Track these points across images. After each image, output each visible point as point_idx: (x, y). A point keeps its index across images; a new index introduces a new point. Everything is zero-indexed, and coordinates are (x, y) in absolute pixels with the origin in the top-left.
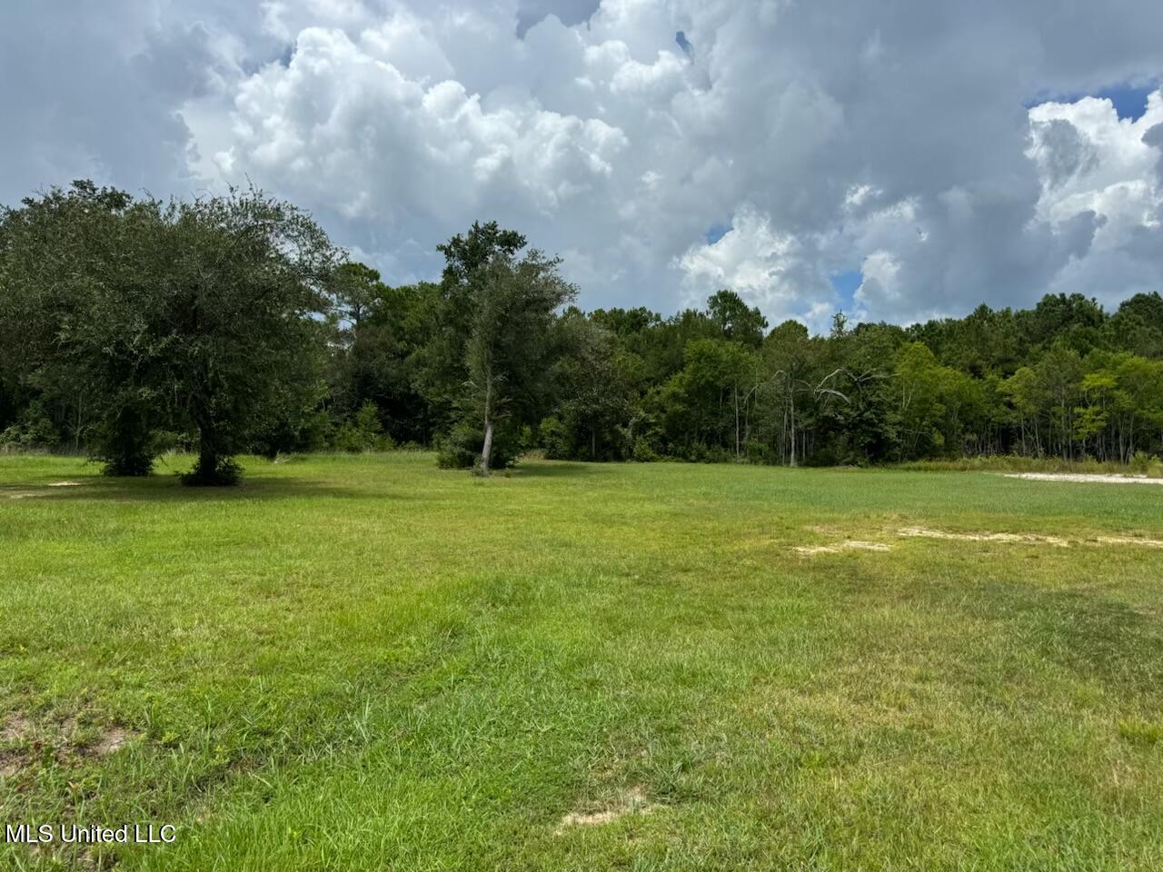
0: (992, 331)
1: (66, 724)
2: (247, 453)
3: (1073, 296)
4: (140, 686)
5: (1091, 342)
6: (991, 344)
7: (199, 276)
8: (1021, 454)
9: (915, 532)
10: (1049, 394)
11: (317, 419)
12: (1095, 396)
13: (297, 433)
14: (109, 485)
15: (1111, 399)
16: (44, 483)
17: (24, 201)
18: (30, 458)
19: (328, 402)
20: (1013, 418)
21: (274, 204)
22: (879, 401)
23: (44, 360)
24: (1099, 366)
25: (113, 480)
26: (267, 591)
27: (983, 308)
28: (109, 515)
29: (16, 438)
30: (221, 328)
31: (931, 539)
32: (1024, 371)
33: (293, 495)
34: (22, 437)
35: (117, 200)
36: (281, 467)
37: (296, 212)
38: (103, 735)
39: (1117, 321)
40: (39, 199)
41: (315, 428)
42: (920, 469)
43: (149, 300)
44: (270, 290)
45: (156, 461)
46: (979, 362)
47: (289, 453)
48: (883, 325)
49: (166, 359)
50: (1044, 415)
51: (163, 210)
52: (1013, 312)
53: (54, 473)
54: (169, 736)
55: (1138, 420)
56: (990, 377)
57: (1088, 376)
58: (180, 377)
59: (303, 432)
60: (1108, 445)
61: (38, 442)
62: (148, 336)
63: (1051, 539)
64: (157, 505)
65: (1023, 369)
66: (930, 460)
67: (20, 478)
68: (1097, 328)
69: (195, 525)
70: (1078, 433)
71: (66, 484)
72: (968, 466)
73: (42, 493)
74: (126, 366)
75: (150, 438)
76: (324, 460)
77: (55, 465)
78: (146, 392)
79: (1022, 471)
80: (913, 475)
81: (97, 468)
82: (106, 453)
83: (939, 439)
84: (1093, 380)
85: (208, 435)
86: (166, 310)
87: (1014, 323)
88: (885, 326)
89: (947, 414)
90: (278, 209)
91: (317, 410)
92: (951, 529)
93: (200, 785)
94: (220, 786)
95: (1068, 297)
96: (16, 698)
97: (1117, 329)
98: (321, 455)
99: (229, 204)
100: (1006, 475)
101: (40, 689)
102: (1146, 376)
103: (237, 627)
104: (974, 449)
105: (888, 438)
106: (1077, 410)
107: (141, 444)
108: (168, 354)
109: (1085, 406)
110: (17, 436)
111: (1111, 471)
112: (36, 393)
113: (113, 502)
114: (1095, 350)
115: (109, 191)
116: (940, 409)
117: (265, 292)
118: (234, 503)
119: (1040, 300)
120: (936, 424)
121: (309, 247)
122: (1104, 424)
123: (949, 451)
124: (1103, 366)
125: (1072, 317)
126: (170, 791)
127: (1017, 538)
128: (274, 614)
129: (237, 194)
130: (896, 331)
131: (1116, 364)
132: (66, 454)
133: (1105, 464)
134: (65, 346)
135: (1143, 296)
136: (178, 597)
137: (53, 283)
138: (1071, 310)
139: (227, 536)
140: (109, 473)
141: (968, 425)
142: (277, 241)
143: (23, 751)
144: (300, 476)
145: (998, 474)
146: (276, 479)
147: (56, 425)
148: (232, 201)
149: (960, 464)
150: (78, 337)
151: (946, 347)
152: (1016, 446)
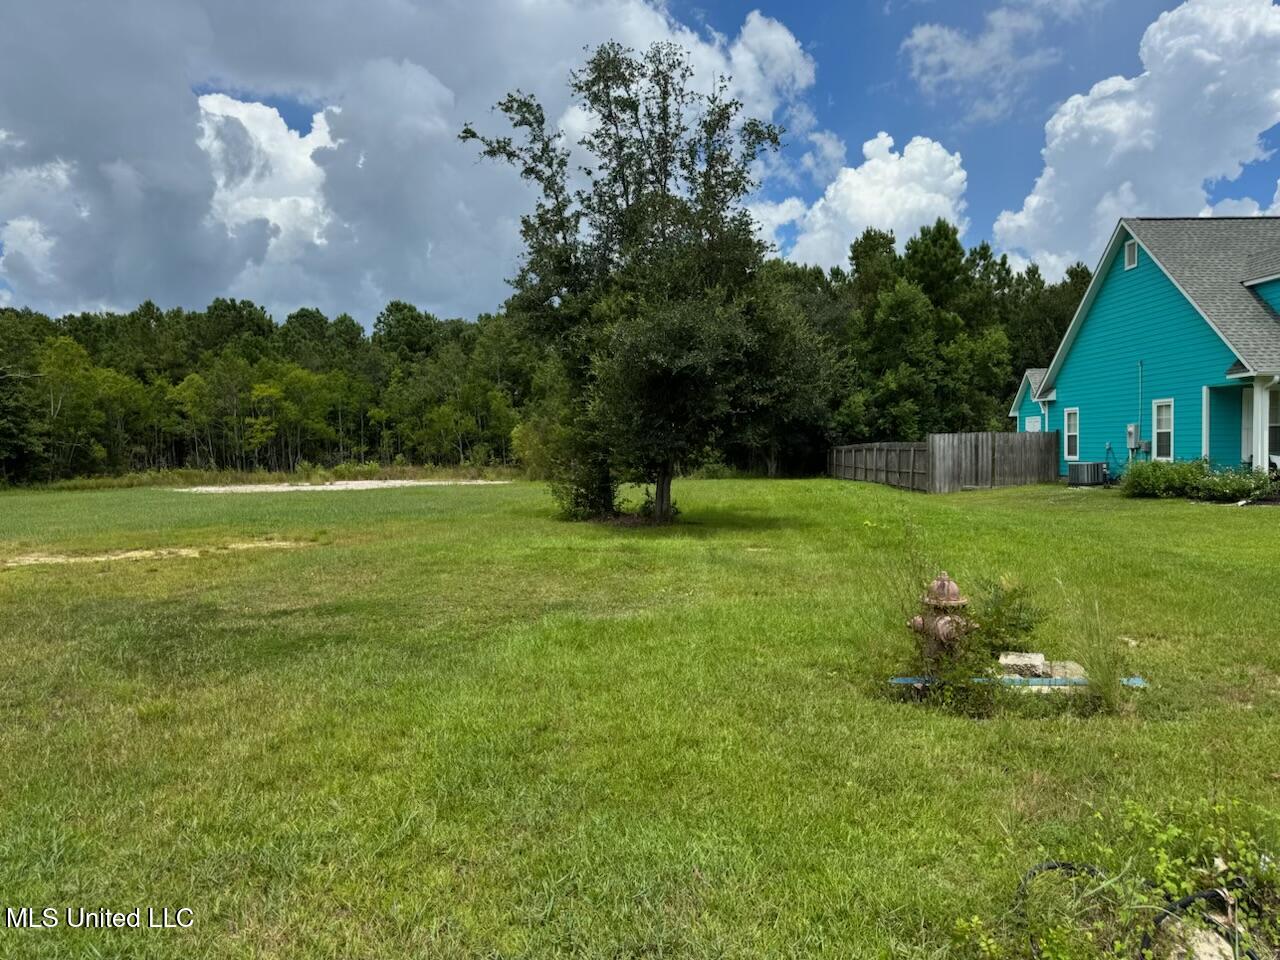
0: (161, 332)
3: (243, 302)
5: (261, 352)
6: (160, 346)
8: (194, 465)
9: (30, 560)
10: (220, 402)
12: (265, 406)
15: (278, 409)
20: (185, 429)
22: (16, 407)
24: (267, 376)
27: (149, 306)
31: (44, 565)
32: (194, 377)
39: (285, 333)
42: (76, 488)
46: (146, 365)
48: (27, 313)
50: (216, 426)
52: (185, 312)
55: (304, 431)
56: (158, 382)
57: (257, 386)
60: (279, 455)
63: (184, 552)
65: (194, 375)
66: (89, 477)
68: (267, 338)
70: (250, 444)
72: (135, 482)
79: (194, 484)
80: (66, 495)
83: (99, 452)
84: (262, 391)
87: (184, 326)
88: (30, 313)
89: (107, 423)
92: (76, 553)
95: (238, 302)
97: (284, 340)
100: (176, 490)
102: (308, 387)
104: (142, 463)
105: (32, 452)
106: (248, 420)
109: (257, 417)
111: (281, 481)
114: (264, 359)
116: (98, 416)
119: (211, 304)
120: (94, 435)
122: (273, 434)
123: (113, 466)
124: (271, 377)
125: (242, 325)
127: (148, 554)
130: (43, 321)
131: (283, 375)
133: (276, 474)
135: (307, 310)
138: (242, 317)
141: (136, 438)
145: (168, 489)
149: (125, 480)
151: (106, 346)
152: (189, 458)
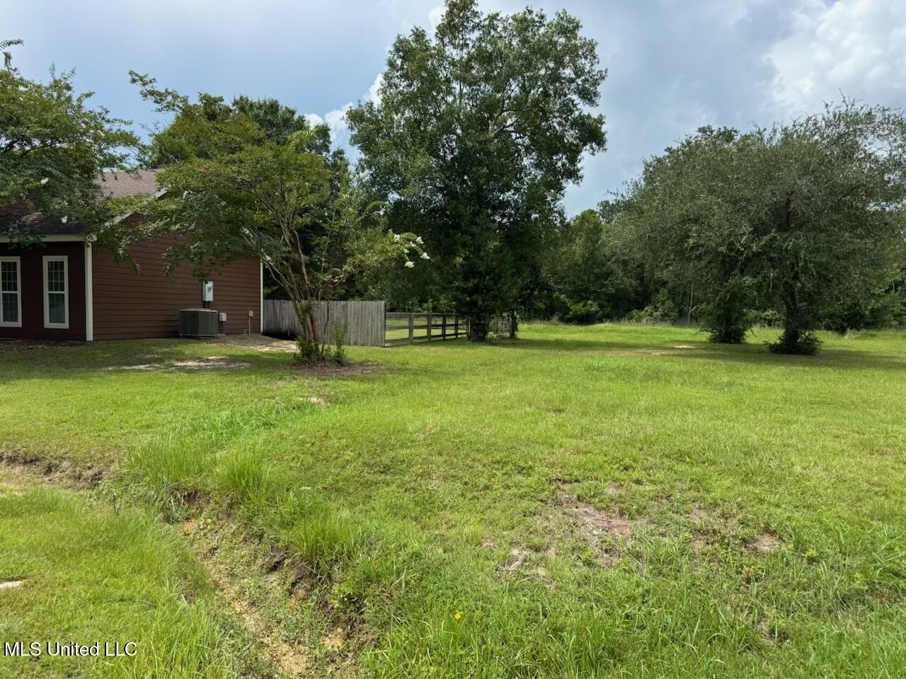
1: (729, 521)
2: (819, 328)
4: (778, 506)
7: (795, 183)
11: (888, 299)
13: (867, 312)
14: (715, 349)
16: (671, 345)
17: (666, 150)
18: (660, 328)
19: (897, 284)
21: (865, 110)
23: (674, 260)
25: (717, 346)
26: (869, 448)
28: (722, 371)
29: (651, 315)
30: (809, 225)
33: (869, 366)
34: (655, 313)
35: (728, 136)
36: (851, 342)
37: (887, 113)
38: (757, 537)
40: (675, 146)
41: (885, 308)
43: (753, 208)
44: (857, 187)
45: (748, 333)
47: (859, 330)
49: (765, 253)
51: (766, 136)
53: (676, 339)
54: (812, 552)
58: (774, 268)
59: (872, 311)
61: (665, 317)
62: (751, 235)
64: (754, 367)
67: (655, 342)
69: (788, 385)
71: (685, 347)
73: (672, 353)
74: (734, 261)
75: (744, 315)
76: (894, 337)
77: (675, 333)
78: (748, 280)
81: (705, 336)
82: (710, 326)
85: (792, 313)
86: (766, 214)
90: (870, 113)
91: (887, 291)
93: (844, 601)
94: (860, 607)
96: (693, 494)
98: (891, 332)
99: (824, 119)
101: (708, 491)
103: (850, 475)
107: (737, 320)
108: (766, 249)
110: (652, 313)
112: (664, 283)
113: (720, 362)
115: (722, 130)
117: (853, 190)
118: (815, 369)
121: (899, 142)
126: (821, 597)
128: (881, 471)
129: (831, 109)
132: (682, 326)
134: (692, 248)
136: (794, 441)
137: (685, 204)
139: (818, 396)
140: (714, 340)
142: (866, 142)
143: (705, 533)
144: (872, 350)
146: (851, 352)
147: (677, 305)
148: (826, 116)
150: (702, 242)
